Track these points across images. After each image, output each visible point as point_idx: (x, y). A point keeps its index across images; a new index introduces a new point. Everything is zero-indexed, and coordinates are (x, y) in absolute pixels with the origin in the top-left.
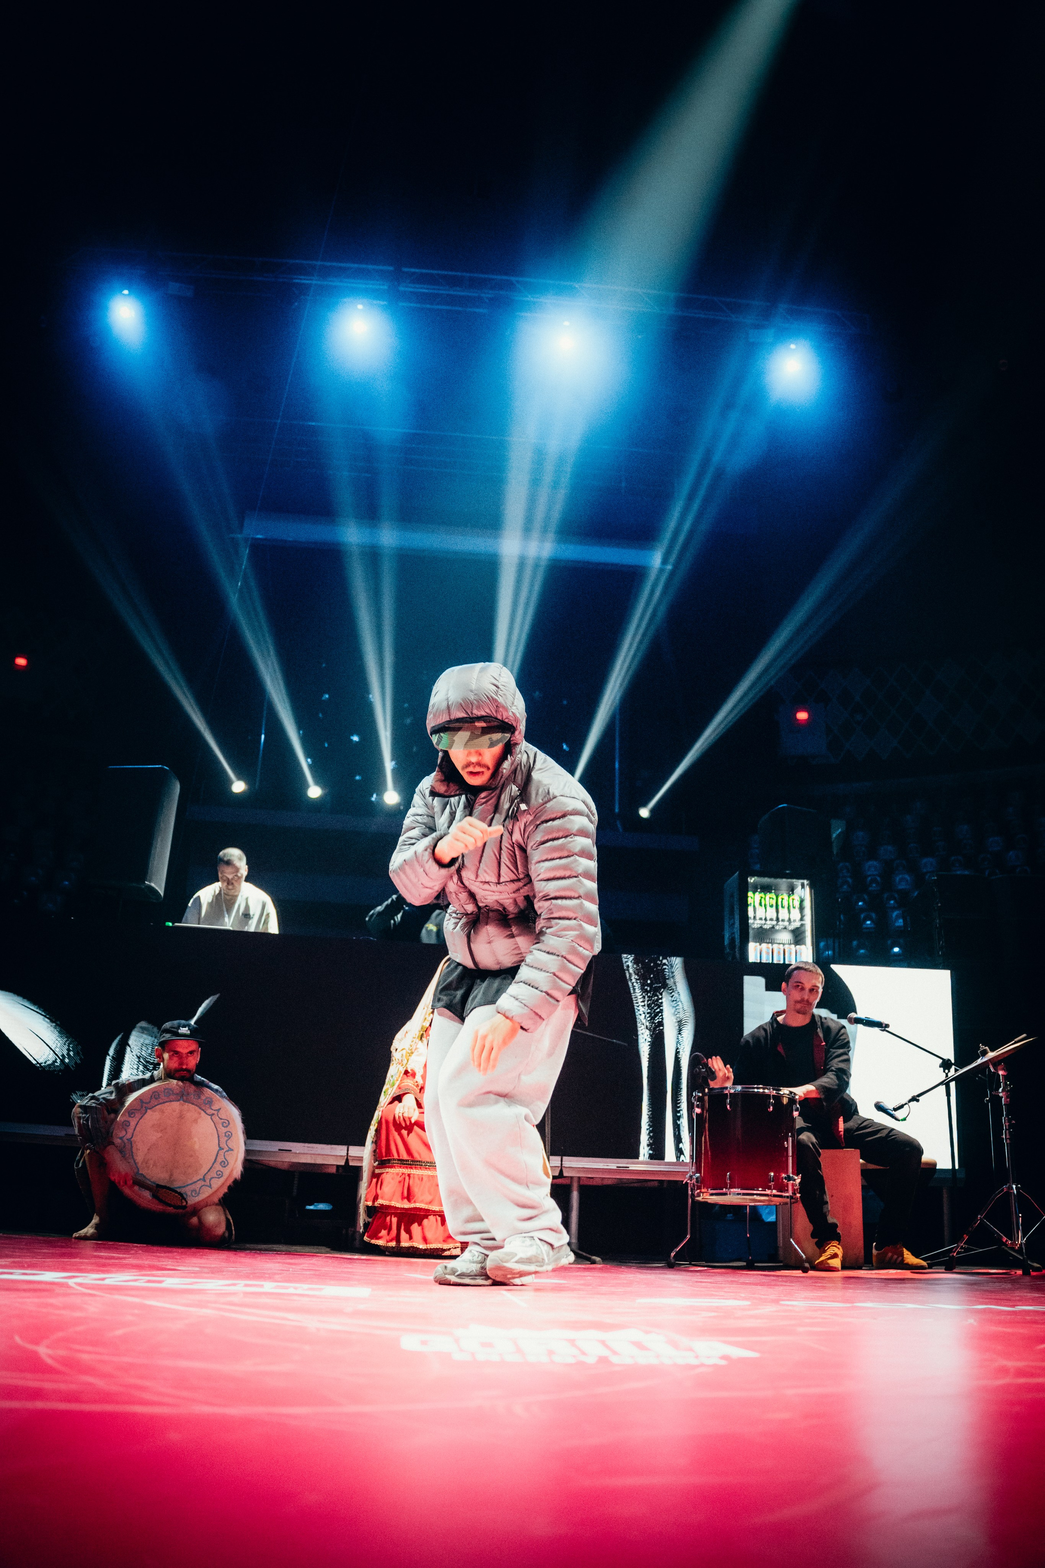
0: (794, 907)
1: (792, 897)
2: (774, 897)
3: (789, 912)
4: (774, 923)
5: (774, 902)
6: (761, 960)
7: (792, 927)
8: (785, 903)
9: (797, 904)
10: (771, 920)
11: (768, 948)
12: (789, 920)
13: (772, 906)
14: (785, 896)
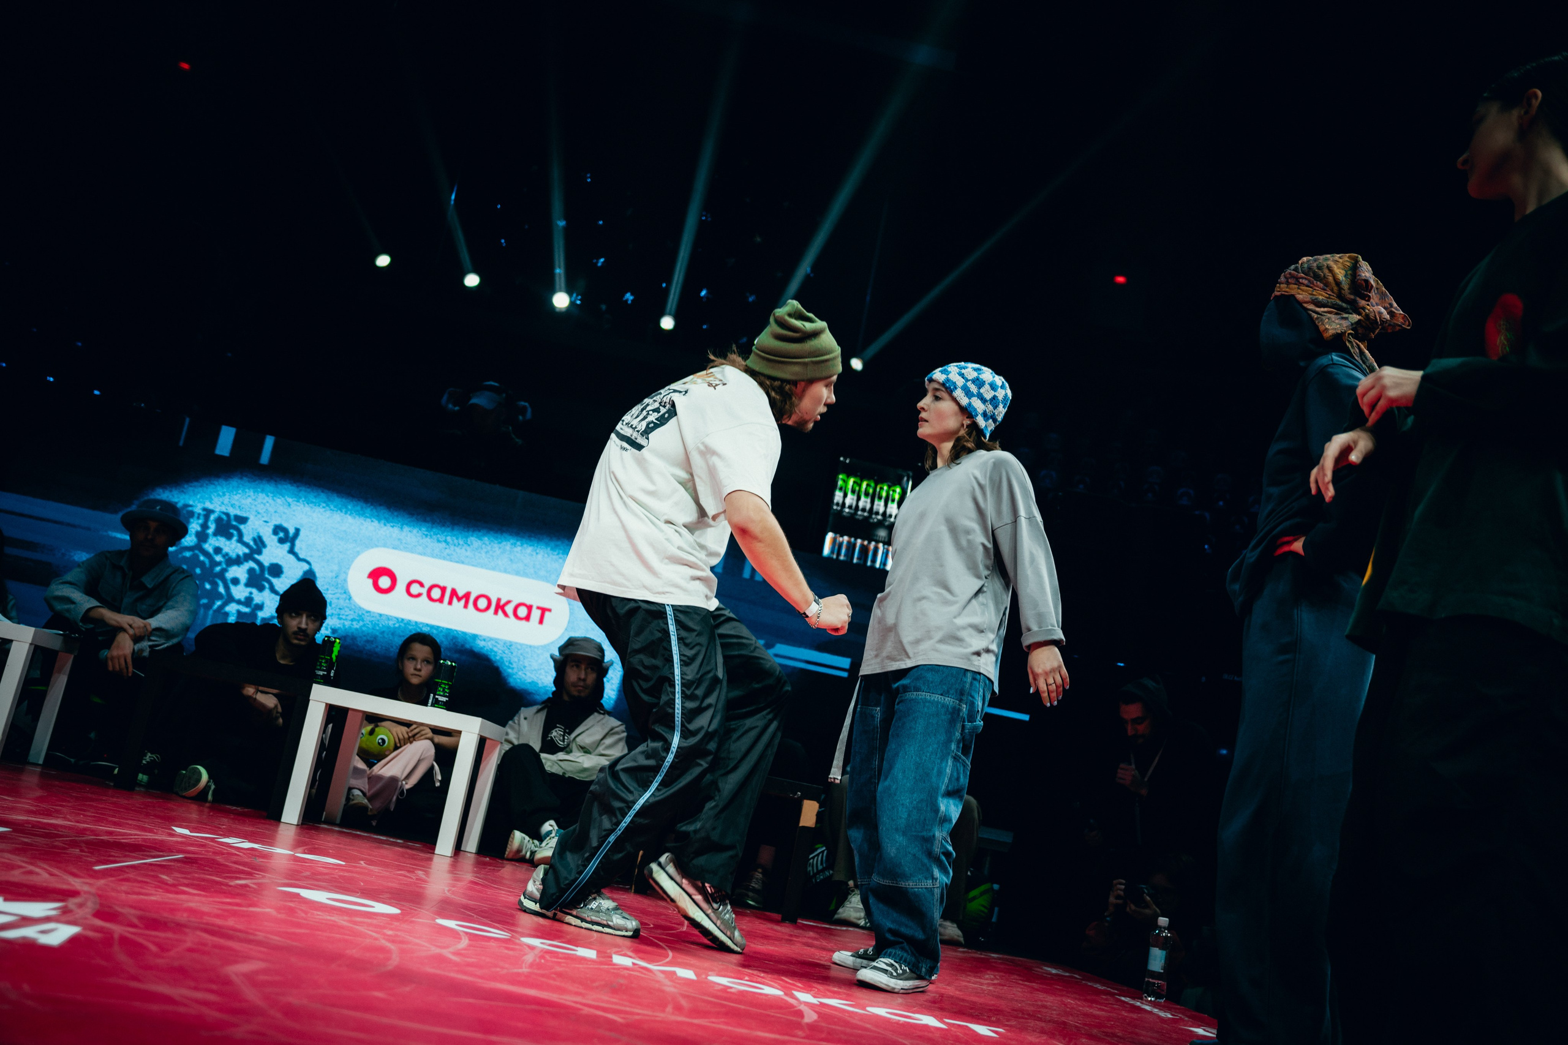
0: (893, 501)
1: (892, 488)
2: (873, 484)
3: (886, 505)
4: (866, 514)
5: (871, 491)
6: (839, 554)
7: (887, 523)
8: (884, 494)
9: (897, 497)
10: (864, 510)
11: (849, 542)
12: (884, 514)
13: (867, 494)
14: (886, 488)
